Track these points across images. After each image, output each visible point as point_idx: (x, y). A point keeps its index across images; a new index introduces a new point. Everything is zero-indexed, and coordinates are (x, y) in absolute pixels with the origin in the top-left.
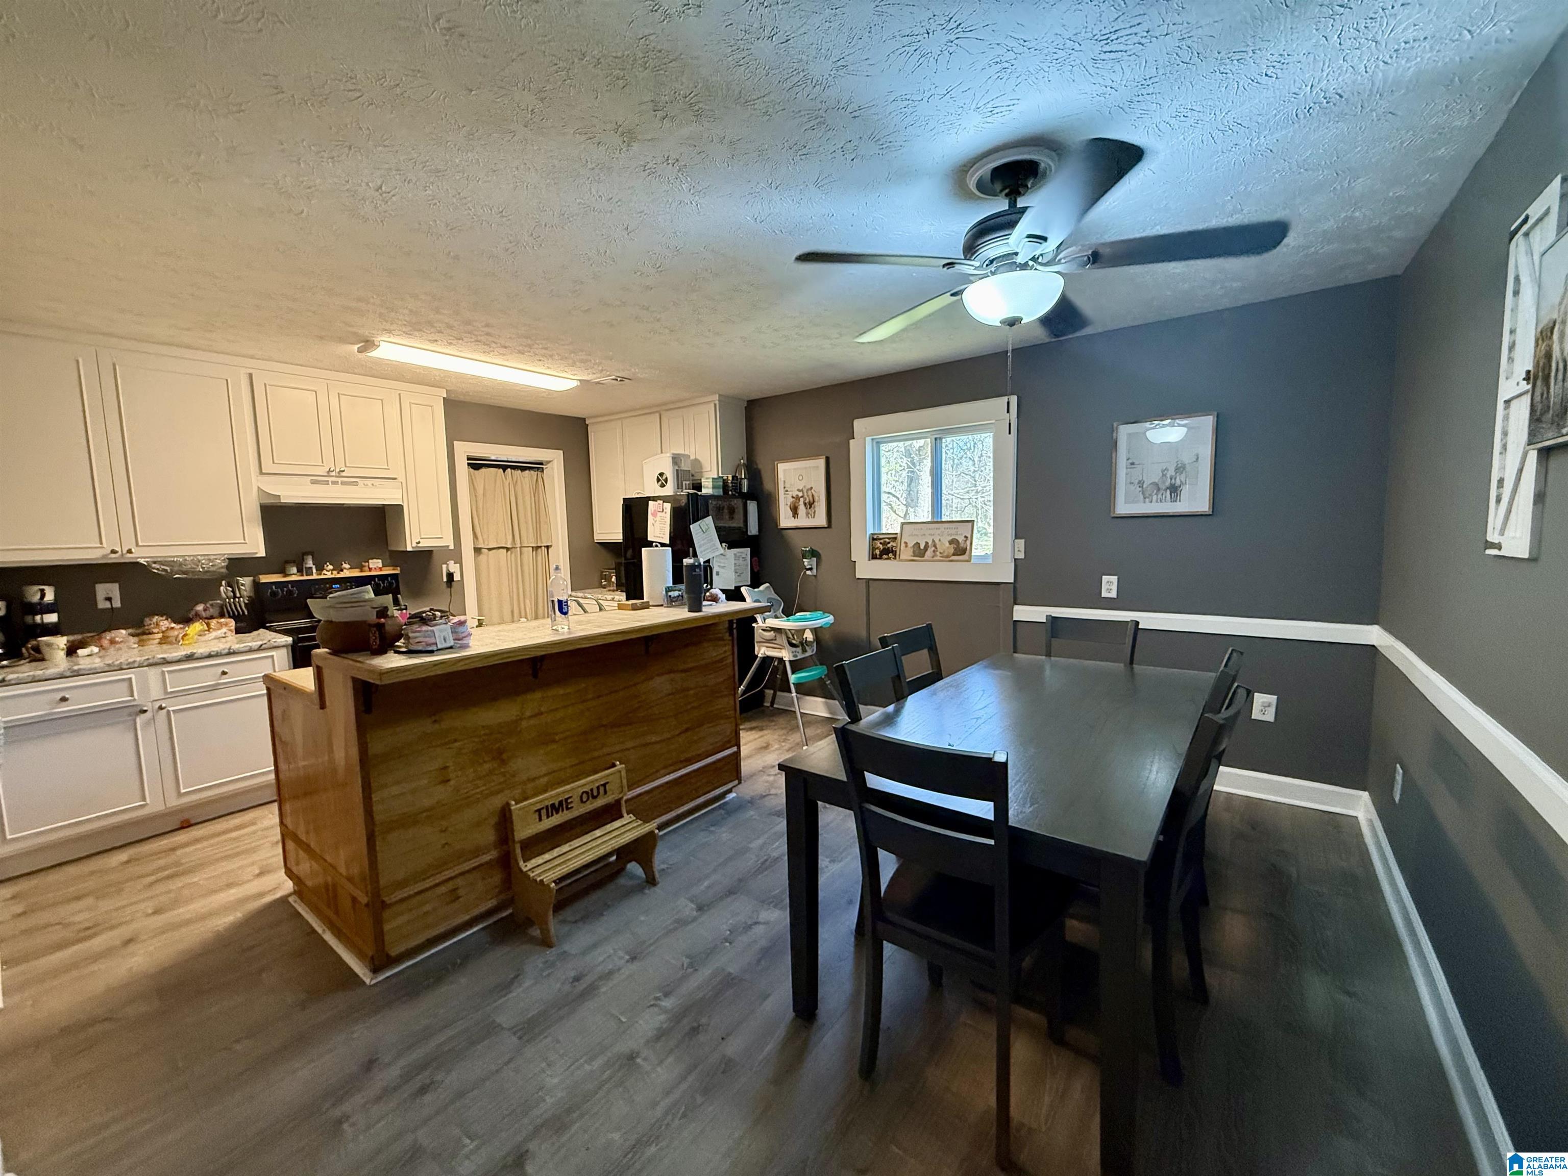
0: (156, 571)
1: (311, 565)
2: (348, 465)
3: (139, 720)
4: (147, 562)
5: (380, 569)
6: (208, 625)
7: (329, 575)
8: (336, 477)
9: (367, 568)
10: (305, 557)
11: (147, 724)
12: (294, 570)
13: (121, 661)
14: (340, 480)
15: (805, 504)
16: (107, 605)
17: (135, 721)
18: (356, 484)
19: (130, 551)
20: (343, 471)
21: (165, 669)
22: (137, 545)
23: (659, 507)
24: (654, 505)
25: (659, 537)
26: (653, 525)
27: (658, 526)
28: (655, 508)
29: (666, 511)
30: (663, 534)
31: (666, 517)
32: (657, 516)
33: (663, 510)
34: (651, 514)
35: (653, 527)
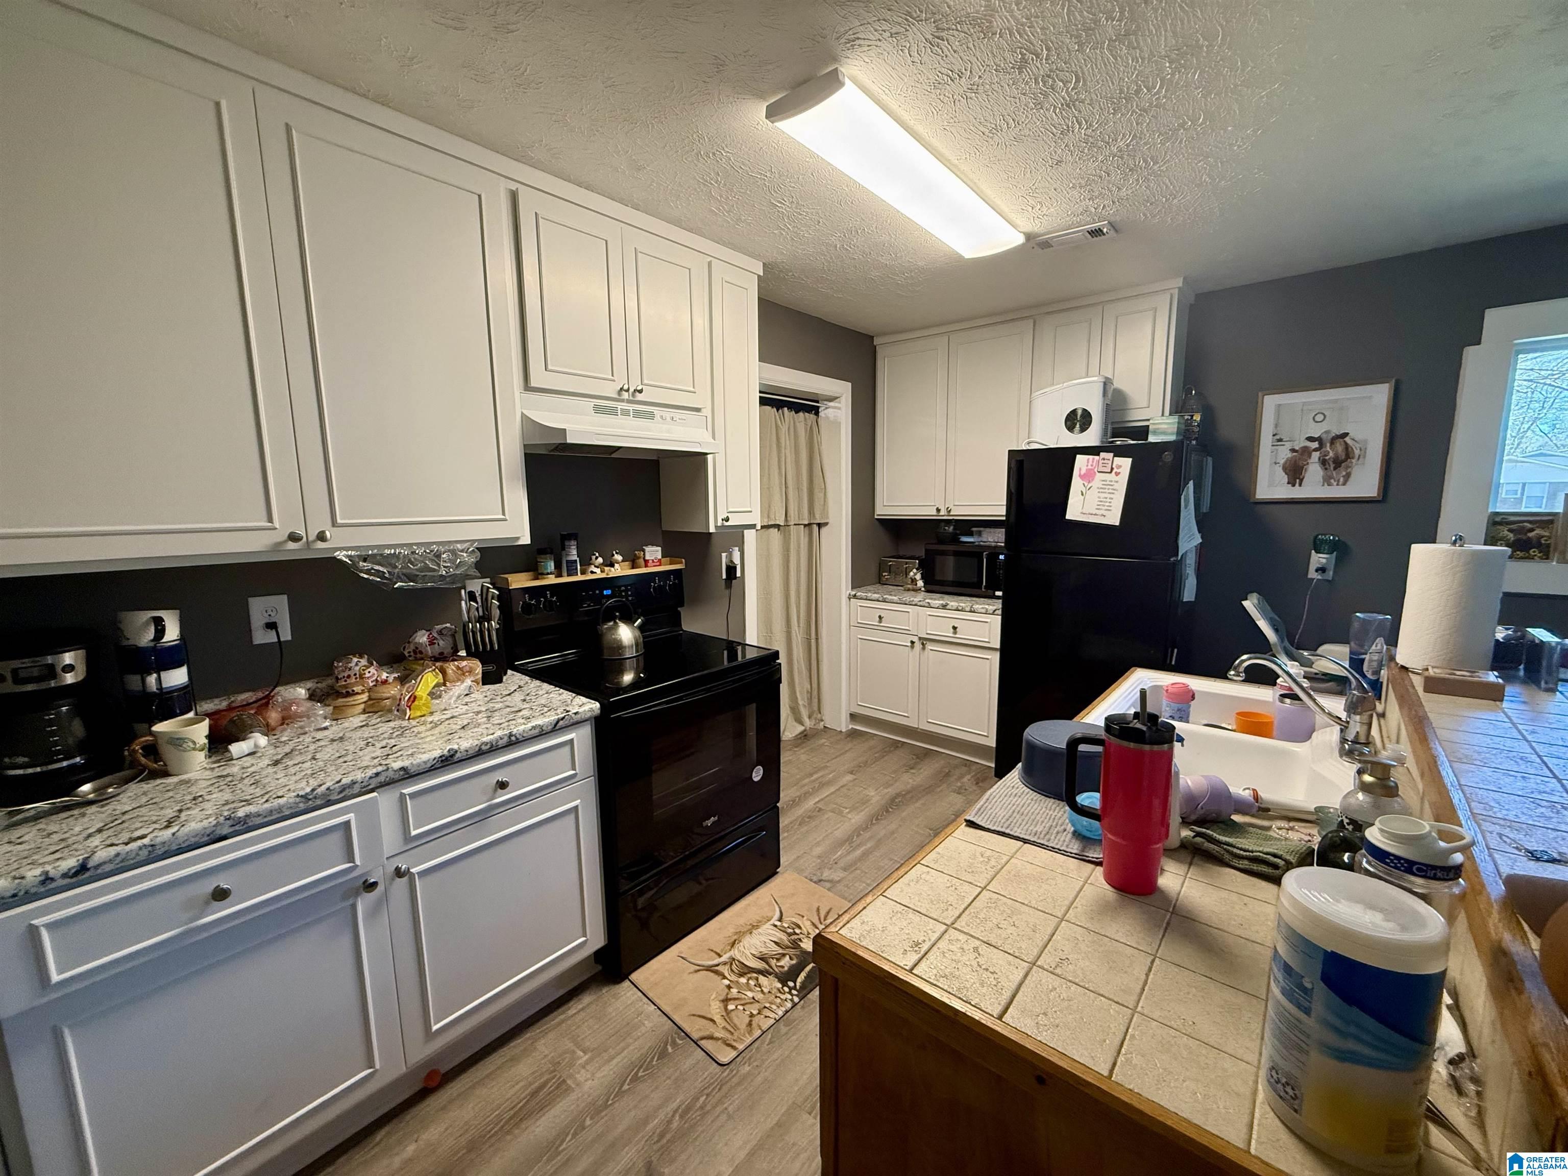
0: (365, 576)
1: (575, 558)
2: (645, 382)
3: (362, 904)
4: (347, 556)
5: (660, 563)
6: (443, 672)
7: (598, 574)
8: (629, 401)
9: (641, 561)
10: (567, 543)
11: (374, 912)
12: (551, 566)
13: (328, 784)
14: (631, 407)
15: (1323, 462)
16: (271, 637)
17: (354, 907)
18: (651, 416)
19: (321, 537)
20: (640, 391)
21: (407, 791)
22: (334, 524)
23: (1101, 465)
24: (1088, 462)
25: (1095, 515)
26: (1082, 495)
27: (1093, 497)
28: (1092, 466)
29: (1118, 471)
30: (1106, 510)
31: (1117, 482)
32: (1093, 480)
33: (1112, 469)
34: (1080, 475)
35: (1083, 497)
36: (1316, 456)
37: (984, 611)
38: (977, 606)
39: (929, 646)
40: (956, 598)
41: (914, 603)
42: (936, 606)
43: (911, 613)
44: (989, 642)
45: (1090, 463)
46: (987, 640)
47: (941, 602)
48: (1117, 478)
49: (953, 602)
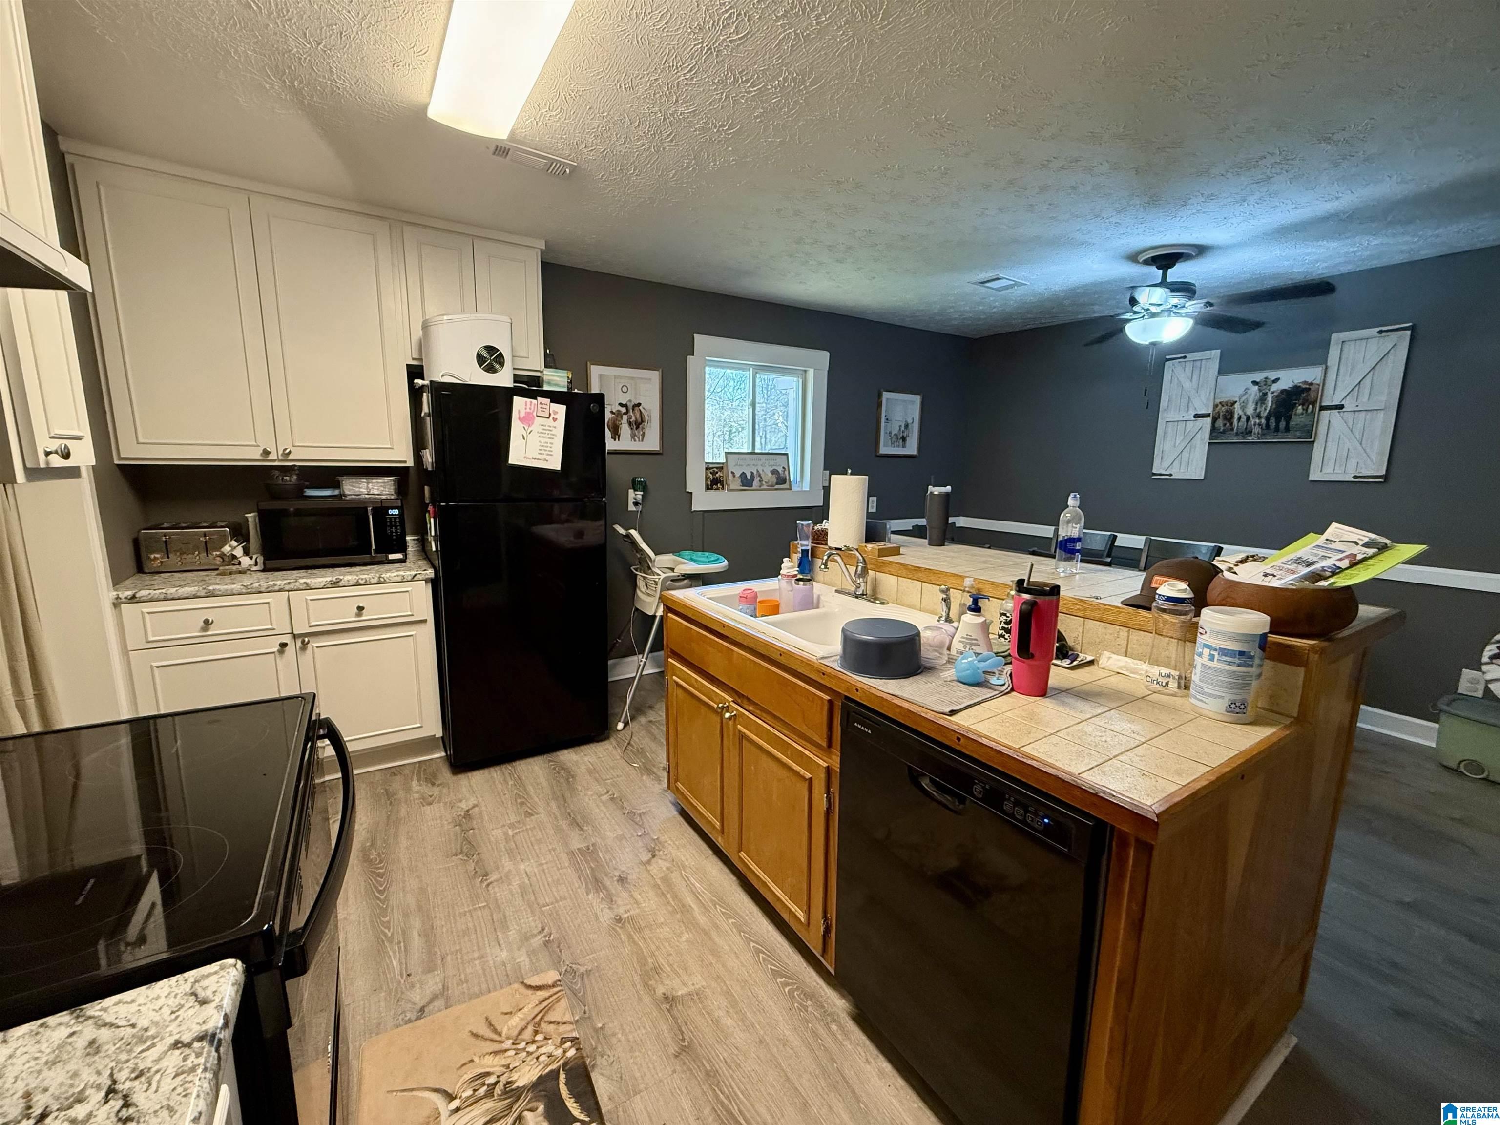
15: (630, 423)
23: (539, 409)
24: (526, 405)
25: (538, 459)
26: (524, 439)
27: (534, 440)
28: (530, 409)
29: (555, 417)
30: (548, 455)
31: (555, 427)
32: (533, 424)
33: (550, 414)
34: (519, 418)
35: (525, 441)
36: (625, 417)
37: (399, 579)
38: (388, 575)
39: (315, 643)
40: (347, 569)
41: (277, 588)
42: (322, 585)
43: (272, 605)
44: (412, 615)
45: (528, 406)
46: (409, 613)
47: (328, 579)
48: (554, 424)
49: (348, 575)
